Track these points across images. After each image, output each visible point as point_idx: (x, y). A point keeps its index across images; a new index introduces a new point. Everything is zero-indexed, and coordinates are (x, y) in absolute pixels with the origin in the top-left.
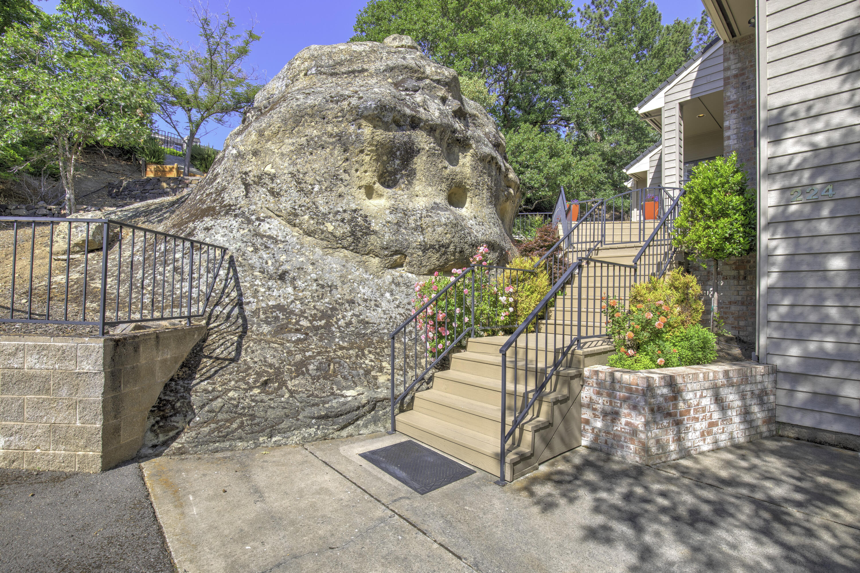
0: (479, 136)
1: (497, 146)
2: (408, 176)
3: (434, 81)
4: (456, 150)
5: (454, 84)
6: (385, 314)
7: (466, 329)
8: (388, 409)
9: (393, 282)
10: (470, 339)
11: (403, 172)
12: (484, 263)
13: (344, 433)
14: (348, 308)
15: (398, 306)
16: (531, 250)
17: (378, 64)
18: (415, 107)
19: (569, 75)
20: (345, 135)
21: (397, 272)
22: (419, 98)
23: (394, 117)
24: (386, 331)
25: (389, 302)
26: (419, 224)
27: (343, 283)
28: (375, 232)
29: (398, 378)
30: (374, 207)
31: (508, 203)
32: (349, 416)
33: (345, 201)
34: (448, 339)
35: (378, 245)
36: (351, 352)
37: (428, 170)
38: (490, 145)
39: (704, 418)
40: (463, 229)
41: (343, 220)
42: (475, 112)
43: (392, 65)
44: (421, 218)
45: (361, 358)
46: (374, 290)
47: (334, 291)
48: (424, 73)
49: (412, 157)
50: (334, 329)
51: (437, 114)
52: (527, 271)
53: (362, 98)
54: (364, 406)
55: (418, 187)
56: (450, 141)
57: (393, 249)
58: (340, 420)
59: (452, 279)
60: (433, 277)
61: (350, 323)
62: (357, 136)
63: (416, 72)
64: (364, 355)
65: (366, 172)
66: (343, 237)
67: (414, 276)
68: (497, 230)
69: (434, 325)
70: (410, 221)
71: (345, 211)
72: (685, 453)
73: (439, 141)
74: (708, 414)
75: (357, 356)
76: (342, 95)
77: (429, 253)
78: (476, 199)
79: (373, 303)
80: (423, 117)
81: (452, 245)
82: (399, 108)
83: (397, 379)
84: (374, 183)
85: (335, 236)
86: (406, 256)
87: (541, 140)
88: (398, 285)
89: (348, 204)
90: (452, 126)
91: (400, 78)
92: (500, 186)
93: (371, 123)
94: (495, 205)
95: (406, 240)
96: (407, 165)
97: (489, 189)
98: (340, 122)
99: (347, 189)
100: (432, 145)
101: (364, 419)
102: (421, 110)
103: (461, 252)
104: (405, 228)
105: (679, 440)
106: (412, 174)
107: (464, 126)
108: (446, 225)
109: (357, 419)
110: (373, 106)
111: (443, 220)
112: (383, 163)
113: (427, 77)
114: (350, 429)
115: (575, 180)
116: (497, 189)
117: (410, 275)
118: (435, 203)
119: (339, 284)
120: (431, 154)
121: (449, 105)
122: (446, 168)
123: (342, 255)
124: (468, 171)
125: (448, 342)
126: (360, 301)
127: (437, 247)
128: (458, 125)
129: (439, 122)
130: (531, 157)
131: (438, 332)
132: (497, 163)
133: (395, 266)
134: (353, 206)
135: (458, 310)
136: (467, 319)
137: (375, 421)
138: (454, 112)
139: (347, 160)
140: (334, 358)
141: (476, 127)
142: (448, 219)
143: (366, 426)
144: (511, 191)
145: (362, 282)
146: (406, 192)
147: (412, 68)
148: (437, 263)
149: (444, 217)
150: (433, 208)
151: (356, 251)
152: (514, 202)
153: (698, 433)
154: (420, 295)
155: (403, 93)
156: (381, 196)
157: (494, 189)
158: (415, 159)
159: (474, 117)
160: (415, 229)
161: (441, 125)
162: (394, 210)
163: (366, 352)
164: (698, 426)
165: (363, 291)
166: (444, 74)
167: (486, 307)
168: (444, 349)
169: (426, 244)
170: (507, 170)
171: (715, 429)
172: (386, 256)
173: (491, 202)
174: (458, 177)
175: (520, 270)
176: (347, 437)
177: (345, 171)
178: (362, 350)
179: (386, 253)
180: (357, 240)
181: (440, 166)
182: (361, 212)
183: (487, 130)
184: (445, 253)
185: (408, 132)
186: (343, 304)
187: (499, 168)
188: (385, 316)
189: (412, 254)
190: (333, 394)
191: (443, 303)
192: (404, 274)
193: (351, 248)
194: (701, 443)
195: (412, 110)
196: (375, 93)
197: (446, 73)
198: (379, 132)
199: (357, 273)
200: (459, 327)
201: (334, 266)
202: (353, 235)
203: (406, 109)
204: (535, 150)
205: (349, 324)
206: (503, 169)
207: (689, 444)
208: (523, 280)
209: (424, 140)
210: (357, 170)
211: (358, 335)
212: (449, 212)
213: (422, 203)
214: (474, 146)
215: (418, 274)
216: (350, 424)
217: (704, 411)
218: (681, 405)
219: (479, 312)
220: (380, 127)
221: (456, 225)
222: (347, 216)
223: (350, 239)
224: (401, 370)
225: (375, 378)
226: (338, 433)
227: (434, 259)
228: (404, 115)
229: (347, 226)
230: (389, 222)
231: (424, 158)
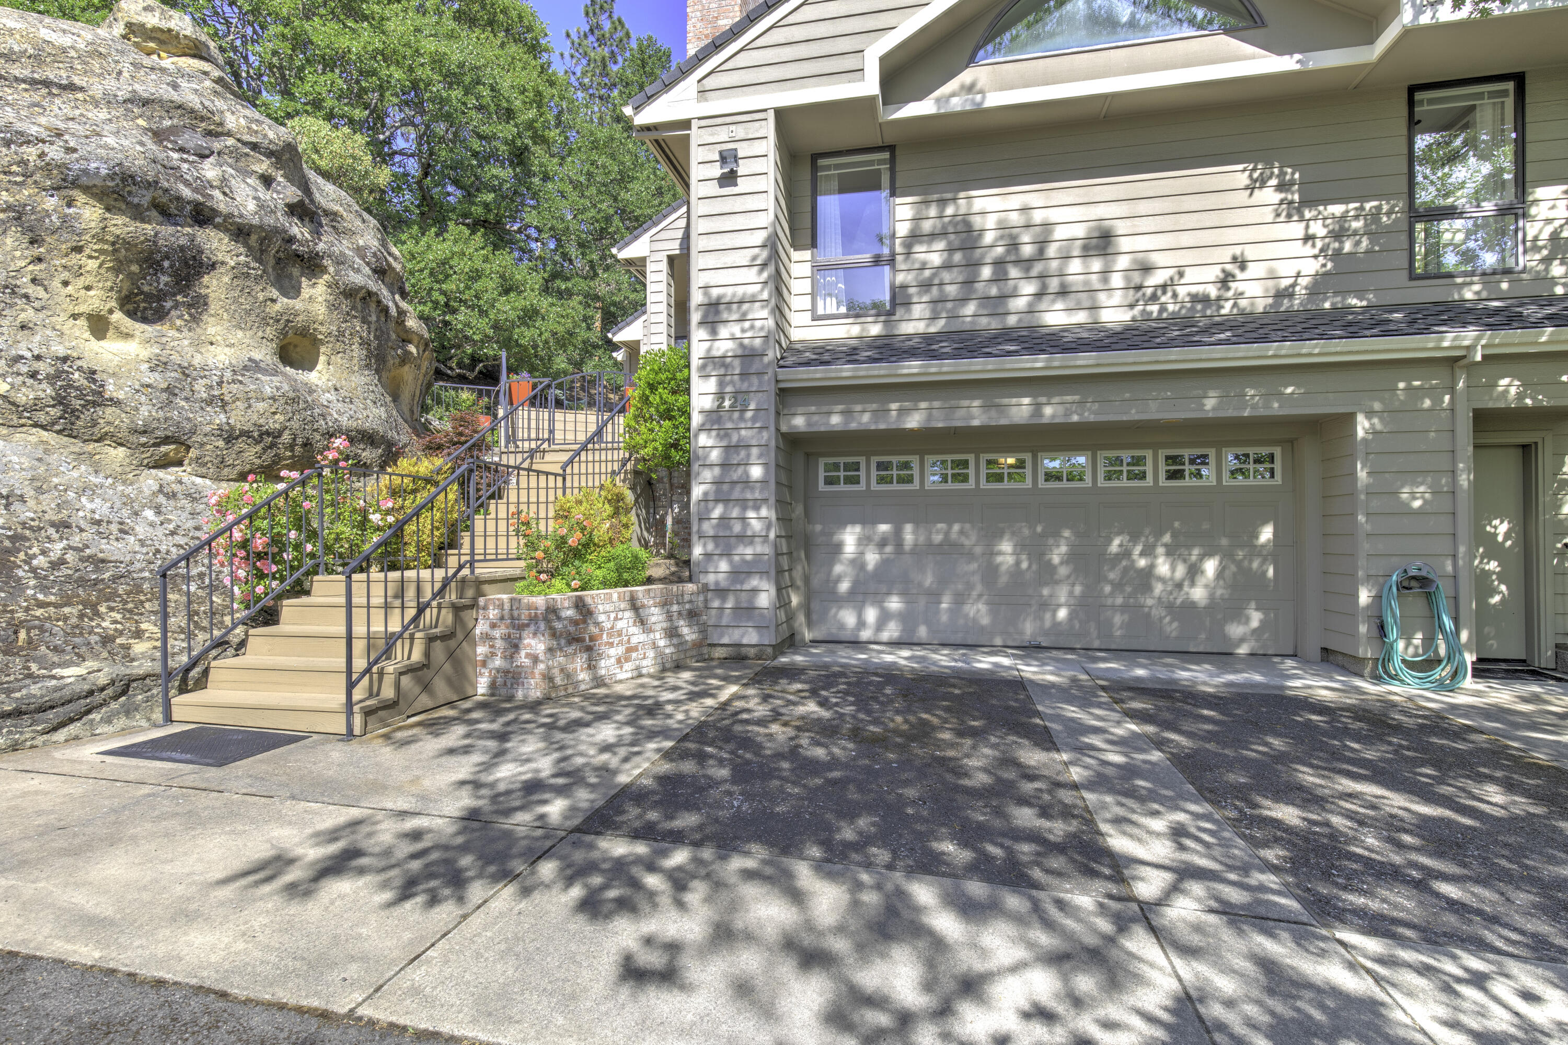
0: (342, 254)
1: (381, 272)
2: (190, 306)
3: (245, 144)
4: (296, 271)
5: (287, 156)
6: (143, 546)
7: (309, 562)
8: (155, 691)
9: (161, 490)
10: (316, 578)
11: (179, 298)
12: (342, 464)
13: (61, 735)
14: (55, 536)
15: (173, 533)
16: (439, 447)
17: (110, 83)
18: (202, 186)
19: (539, 156)
20: (33, 211)
21: (169, 475)
22: (210, 170)
23: (154, 199)
24: (147, 574)
25: (152, 525)
26: (216, 393)
27: (39, 490)
28: (116, 403)
29: (176, 643)
30: (110, 356)
31: (406, 368)
32: (68, 708)
33: (37, 338)
34: (274, 578)
35: (124, 426)
36: (67, 610)
37: (235, 300)
38: (367, 271)
39: (620, 643)
40: (309, 407)
41: (33, 375)
42: (337, 208)
43: (145, 95)
44: (220, 384)
45: (91, 619)
46: (118, 505)
47: (17, 506)
48: (221, 124)
49: (200, 275)
50: (20, 573)
51: (251, 206)
52: (420, 478)
53: (74, 150)
54: (102, 689)
55: (212, 328)
56: (281, 255)
57: (159, 433)
58: (50, 715)
59: (281, 486)
60: (246, 486)
61: (62, 562)
62: (65, 219)
63: (202, 119)
64: (97, 614)
65: (88, 288)
66: (36, 406)
67: (208, 482)
68: (382, 412)
69: (247, 558)
70: (196, 387)
71: (38, 358)
72: (599, 682)
73: (258, 254)
74: (626, 638)
75: (81, 616)
76: (21, 133)
77: (240, 444)
78: (337, 359)
79: (114, 527)
80: (222, 207)
81: (287, 432)
82: (166, 185)
83: (173, 647)
84: (111, 311)
85: (13, 404)
86: (188, 448)
87: (486, 260)
88: (173, 496)
89: (46, 343)
90: (286, 232)
91: (167, 123)
92: (388, 339)
93: (100, 200)
94: (378, 371)
95: (188, 419)
96: (188, 286)
97: (364, 343)
98: (16, 183)
99: (41, 315)
100: (242, 258)
101: (104, 709)
102: (217, 194)
103: (305, 445)
104: (187, 399)
105: (591, 666)
106: (198, 306)
107: (311, 233)
108: (273, 398)
109: (88, 712)
110: (104, 172)
111: (268, 391)
112: (130, 275)
113: (229, 134)
114: (73, 729)
115: (543, 338)
116: (379, 345)
117: (199, 480)
118: (250, 360)
119: (29, 492)
120: (240, 274)
121: (278, 193)
122: (273, 301)
123: (33, 439)
124: (320, 310)
125: (274, 584)
126: (83, 524)
127: (256, 434)
128: (298, 230)
129: (256, 221)
130: (468, 288)
131: (257, 569)
132: (379, 302)
133: (163, 464)
134: (61, 351)
135: (293, 534)
136: (309, 547)
137: (128, 712)
138: (287, 205)
139: (40, 260)
140: (26, 621)
141: (338, 233)
142: (278, 389)
143: (108, 720)
144: (412, 349)
145: (86, 489)
146: (186, 332)
147: (192, 111)
148: (258, 461)
149: (269, 385)
150: (245, 368)
151: (69, 432)
152: (418, 367)
153: (613, 660)
154: (218, 511)
155: (176, 156)
156: (128, 336)
157: (375, 344)
158: (206, 279)
159: (333, 216)
160: (210, 402)
161: (261, 227)
162: (159, 365)
163: (103, 609)
164: (612, 652)
165: (89, 506)
166: (265, 136)
167: (346, 531)
168: (266, 594)
169: (232, 429)
170: (402, 313)
171: (634, 655)
172: (143, 445)
173: (368, 366)
174: (300, 318)
175: (409, 476)
176: (66, 741)
177: (34, 281)
178: (94, 607)
179: (143, 440)
180: (70, 413)
181: (261, 296)
182: (79, 363)
183: (361, 243)
184: (272, 446)
185: (189, 230)
186: (40, 529)
187: (386, 310)
188: (144, 550)
189: (202, 445)
190: (30, 676)
191: (265, 524)
192: (185, 478)
193: (57, 427)
194: (618, 671)
195: (195, 190)
196: (106, 147)
197: (271, 135)
198: (120, 220)
199: (75, 474)
200: (295, 559)
201: (15, 459)
202: (61, 403)
203: (181, 187)
204: (476, 275)
205: (56, 565)
206: (393, 311)
207: (603, 672)
208: (414, 491)
209: (223, 248)
210: (66, 283)
211: (82, 582)
212: (280, 378)
213: (222, 357)
214: (331, 269)
215: (218, 479)
216: (72, 720)
217: (620, 635)
218: (593, 629)
219: (333, 536)
220: (122, 212)
221: (295, 400)
222: (44, 368)
223: (55, 412)
224: (182, 632)
225: (127, 647)
226: (45, 737)
227: (251, 454)
228: (179, 198)
229: (44, 385)
230: (148, 386)
231: (226, 279)
